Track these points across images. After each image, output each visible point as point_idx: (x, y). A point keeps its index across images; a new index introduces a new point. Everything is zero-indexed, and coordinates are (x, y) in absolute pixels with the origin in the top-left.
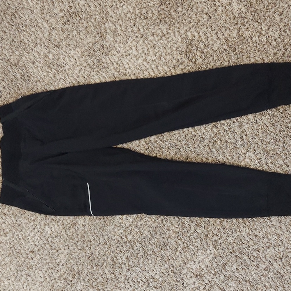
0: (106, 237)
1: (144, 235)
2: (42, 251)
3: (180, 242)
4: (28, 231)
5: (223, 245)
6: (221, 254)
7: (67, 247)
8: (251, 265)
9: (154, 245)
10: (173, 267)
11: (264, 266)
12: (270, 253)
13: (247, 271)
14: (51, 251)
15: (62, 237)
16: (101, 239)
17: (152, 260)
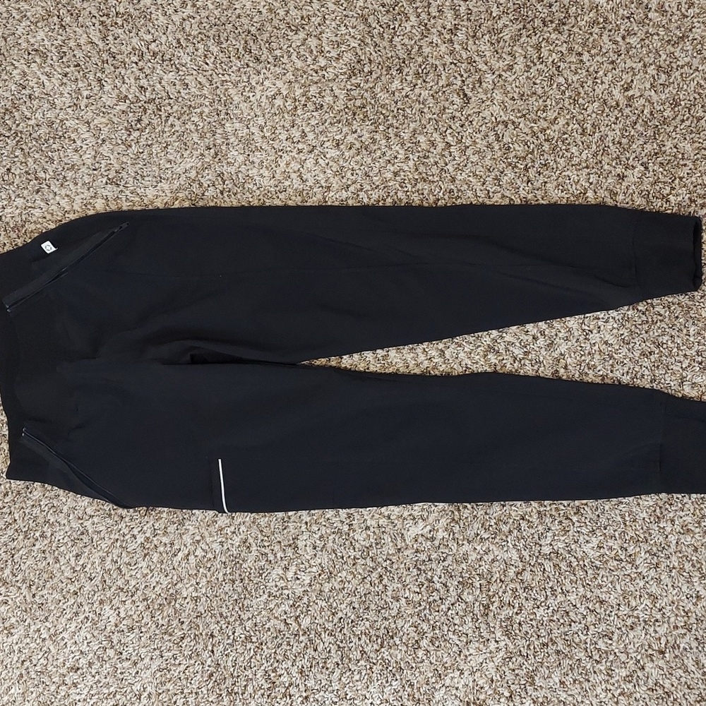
0: (249, 624)
1: (340, 615)
2: (97, 666)
3: (425, 626)
4: (63, 620)
5: (525, 628)
6: (522, 649)
7: (157, 652)
8: (595, 672)
9: (364, 636)
10: (411, 685)
11: (624, 673)
12: (636, 640)
13: (586, 685)
14: (119, 666)
15: (143, 630)
16: (239, 630)
17: (360, 672)
